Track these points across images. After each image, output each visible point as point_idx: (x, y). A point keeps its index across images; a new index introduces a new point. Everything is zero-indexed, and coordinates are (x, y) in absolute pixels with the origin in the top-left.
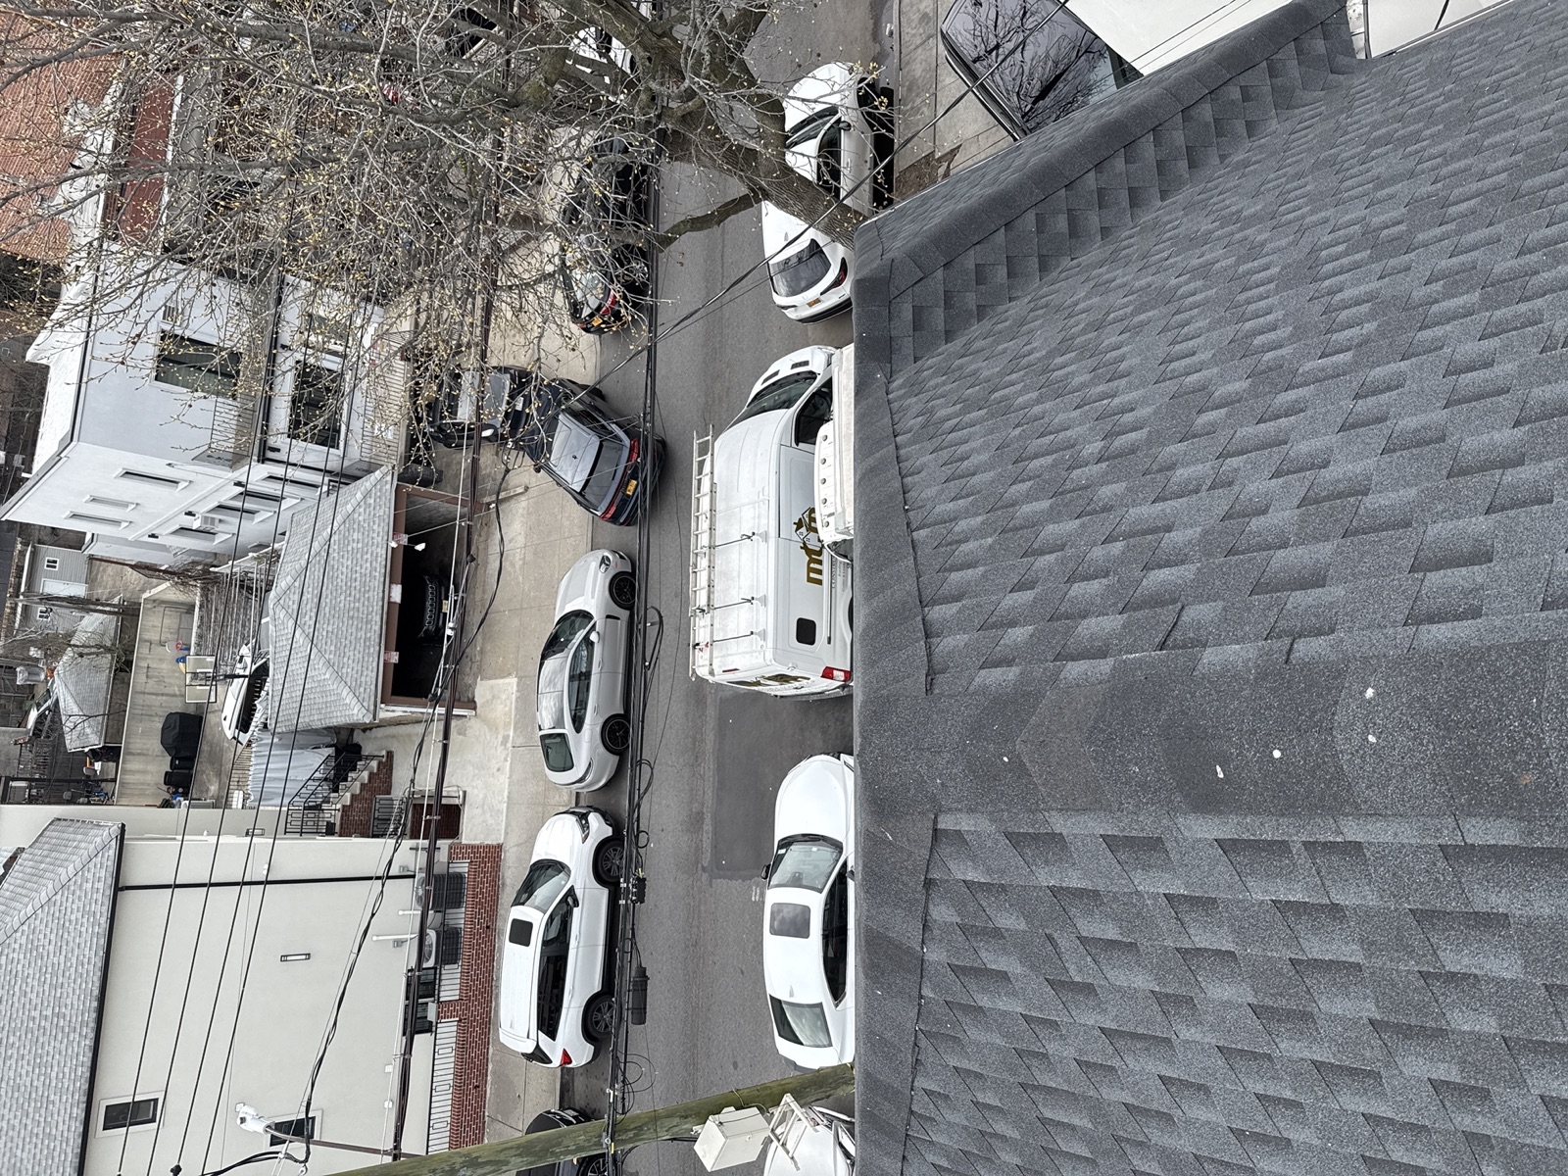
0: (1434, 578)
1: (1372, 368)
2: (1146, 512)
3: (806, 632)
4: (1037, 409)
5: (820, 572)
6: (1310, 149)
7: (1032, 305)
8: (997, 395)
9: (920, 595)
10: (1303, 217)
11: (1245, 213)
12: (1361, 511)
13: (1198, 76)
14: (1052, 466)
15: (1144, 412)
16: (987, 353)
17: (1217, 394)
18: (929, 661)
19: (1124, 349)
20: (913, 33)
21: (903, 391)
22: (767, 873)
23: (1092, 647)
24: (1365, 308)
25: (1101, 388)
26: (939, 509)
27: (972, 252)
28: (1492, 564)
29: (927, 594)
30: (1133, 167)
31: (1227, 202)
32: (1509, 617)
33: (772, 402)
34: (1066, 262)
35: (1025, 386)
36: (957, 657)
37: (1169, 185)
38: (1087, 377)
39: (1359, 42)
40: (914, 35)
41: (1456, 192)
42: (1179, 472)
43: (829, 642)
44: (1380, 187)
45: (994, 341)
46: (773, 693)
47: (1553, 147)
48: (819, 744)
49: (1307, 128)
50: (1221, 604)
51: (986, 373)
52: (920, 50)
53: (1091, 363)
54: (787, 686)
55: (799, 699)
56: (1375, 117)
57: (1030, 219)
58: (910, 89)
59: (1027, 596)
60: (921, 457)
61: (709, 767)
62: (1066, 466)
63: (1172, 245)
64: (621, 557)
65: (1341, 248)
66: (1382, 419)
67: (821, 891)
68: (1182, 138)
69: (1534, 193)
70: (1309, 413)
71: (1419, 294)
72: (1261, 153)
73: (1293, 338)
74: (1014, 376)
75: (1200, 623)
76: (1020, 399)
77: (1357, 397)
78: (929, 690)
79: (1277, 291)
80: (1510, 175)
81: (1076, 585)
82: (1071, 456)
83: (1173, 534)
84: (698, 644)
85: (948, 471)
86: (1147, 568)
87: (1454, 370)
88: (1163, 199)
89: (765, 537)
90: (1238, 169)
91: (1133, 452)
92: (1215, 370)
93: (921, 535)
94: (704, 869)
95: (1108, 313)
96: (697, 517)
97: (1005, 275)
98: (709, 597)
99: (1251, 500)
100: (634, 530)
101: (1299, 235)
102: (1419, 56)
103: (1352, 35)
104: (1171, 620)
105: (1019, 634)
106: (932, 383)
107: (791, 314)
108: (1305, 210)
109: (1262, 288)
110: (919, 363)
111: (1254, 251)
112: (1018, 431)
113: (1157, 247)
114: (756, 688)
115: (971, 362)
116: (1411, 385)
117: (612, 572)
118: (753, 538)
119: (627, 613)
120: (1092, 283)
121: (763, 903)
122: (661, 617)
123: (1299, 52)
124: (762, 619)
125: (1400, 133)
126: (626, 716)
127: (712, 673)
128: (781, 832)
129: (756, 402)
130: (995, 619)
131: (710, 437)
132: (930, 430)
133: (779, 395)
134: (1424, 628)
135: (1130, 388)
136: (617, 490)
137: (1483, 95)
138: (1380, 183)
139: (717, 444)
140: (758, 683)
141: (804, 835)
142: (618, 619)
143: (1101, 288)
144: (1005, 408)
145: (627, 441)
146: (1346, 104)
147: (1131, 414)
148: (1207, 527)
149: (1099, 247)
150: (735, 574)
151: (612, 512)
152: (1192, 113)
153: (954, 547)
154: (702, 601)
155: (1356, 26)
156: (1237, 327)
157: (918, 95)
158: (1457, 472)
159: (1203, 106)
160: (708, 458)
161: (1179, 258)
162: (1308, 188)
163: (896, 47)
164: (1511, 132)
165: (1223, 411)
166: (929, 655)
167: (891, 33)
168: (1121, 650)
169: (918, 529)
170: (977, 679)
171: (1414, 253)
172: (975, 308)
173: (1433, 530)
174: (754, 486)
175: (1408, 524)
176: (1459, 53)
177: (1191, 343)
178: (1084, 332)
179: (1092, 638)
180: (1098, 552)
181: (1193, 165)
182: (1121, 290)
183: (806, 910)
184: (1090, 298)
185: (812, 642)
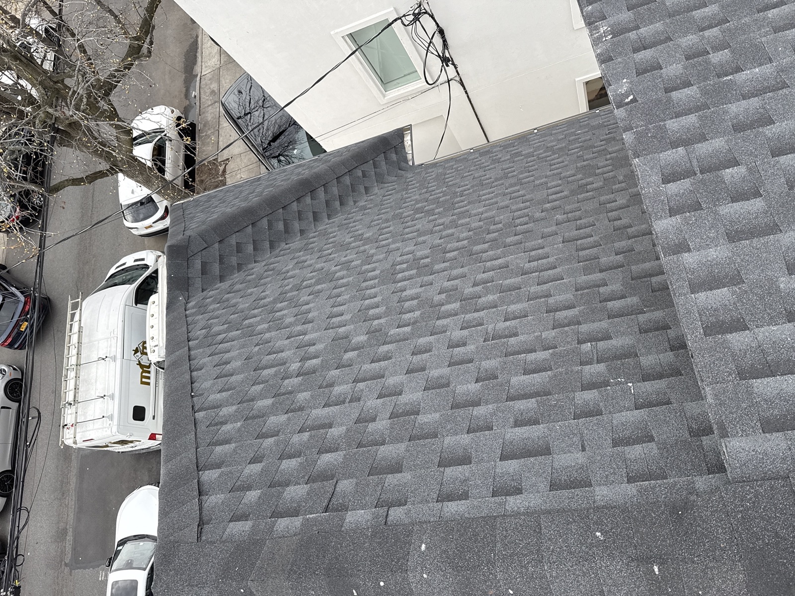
0: (449, 471)
1: (419, 338)
2: (319, 413)
3: (139, 413)
4: (267, 335)
5: (149, 378)
6: (391, 207)
7: (266, 268)
8: (247, 322)
9: (197, 462)
10: (389, 245)
11: (365, 236)
12: (417, 425)
13: (343, 163)
14: (274, 375)
15: (320, 347)
16: (242, 293)
17: (353, 341)
18: (200, 514)
19: (311, 305)
20: (207, 99)
21: (195, 310)
22: (110, 563)
23: (291, 508)
24: (415, 302)
25: (299, 328)
26: (212, 397)
27: (234, 236)
28: (471, 465)
29: (202, 460)
30: (314, 202)
31: (357, 228)
32: (480, 500)
33: (121, 280)
34: (283, 245)
35: (261, 319)
36: (217, 512)
37: (331, 212)
38: (292, 319)
39: (410, 157)
40: (207, 100)
41: (449, 246)
42: (336, 388)
43: (154, 419)
44: (419, 235)
45: (246, 286)
46: (117, 451)
47: (483, 232)
48: (146, 478)
49: (390, 195)
50: (354, 481)
51: (241, 306)
52: (210, 108)
53: (295, 310)
54: (126, 446)
55: (134, 453)
56: (417, 197)
57: (265, 222)
58: (205, 126)
59: (257, 468)
60: (203, 359)
61: (71, 501)
62: (281, 376)
63: (334, 247)
64: (14, 369)
65: (405, 266)
66: (423, 369)
67: (145, 569)
68: (337, 191)
69: (478, 254)
70: (393, 360)
71: (437, 298)
72: (371, 204)
73: (387, 313)
74: (256, 311)
75: (345, 493)
76: (259, 327)
77: (413, 354)
78: (199, 538)
79: (380, 284)
80: (468, 242)
81: (284, 461)
82: (284, 370)
83: (333, 429)
84: (66, 425)
85: (218, 370)
86: (320, 452)
87: (452, 345)
88: (329, 219)
89: (114, 359)
90: (362, 210)
91: (314, 372)
92: (352, 327)
93: (200, 415)
94: (66, 565)
95: (303, 281)
96: (69, 347)
97: (252, 249)
98: (75, 396)
99: (368, 411)
100: (24, 352)
101: (388, 253)
102: (433, 169)
103: (407, 153)
104: (331, 490)
105: (253, 495)
106: (211, 307)
107: (134, 232)
108: (390, 240)
109: (372, 281)
110: (205, 292)
111: (368, 259)
112: (257, 348)
113: (326, 246)
114: (105, 449)
115: (233, 298)
116: (435, 352)
117: (6, 379)
118: (106, 359)
119: (17, 404)
120: (296, 260)
121: (107, 580)
122: (39, 414)
123: (386, 158)
124: (111, 408)
125: (427, 208)
126: (12, 471)
127: (75, 443)
128: (119, 536)
129: (111, 279)
130: (239, 483)
131: (80, 300)
132: (209, 340)
133: (126, 276)
134: (445, 503)
135: (314, 330)
136: (14, 328)
137: (457, 197)
138: (421, 233)
139: (84, 303)
140: (107, 446)
141: (135, 536)
142: (10, 408)
143: (300, 264)
144: (251, 333)
145: (22, 298)
146: (405, 187)
147: (313, 347)
148: (349, 426)
149: (299, 240)
150: (93, 381)
151: (9, 341)
152: (341, 180)
153: (219, 427)
154: (70, 398)
155: (408, 150)
156: (362, 302)
157: (209, 129)
158: (455, 406)
159: (346, 177)
160: (78, 312)
161: (336, 255)
162: (391, 228)
163: (198, 104)
164: (468, 220)
165: (356, 352)
166: (201, 509)
167: (195, 97)
168: (306, 511)
169: (199, 411)
170: (228, 530)
171: (433, 276)
172: (236, 265)
173: (447, 440)
174: (108, 329)
175: (436, 436)
176: (448, 172)
177: (342, 308)
178: (291, 290)
179: (292, 500)
180: (296, 439)
181: (342, 204)
182: (309, 268)
183: (136, 582)
184: (295, 270)
185: (143, 419)
